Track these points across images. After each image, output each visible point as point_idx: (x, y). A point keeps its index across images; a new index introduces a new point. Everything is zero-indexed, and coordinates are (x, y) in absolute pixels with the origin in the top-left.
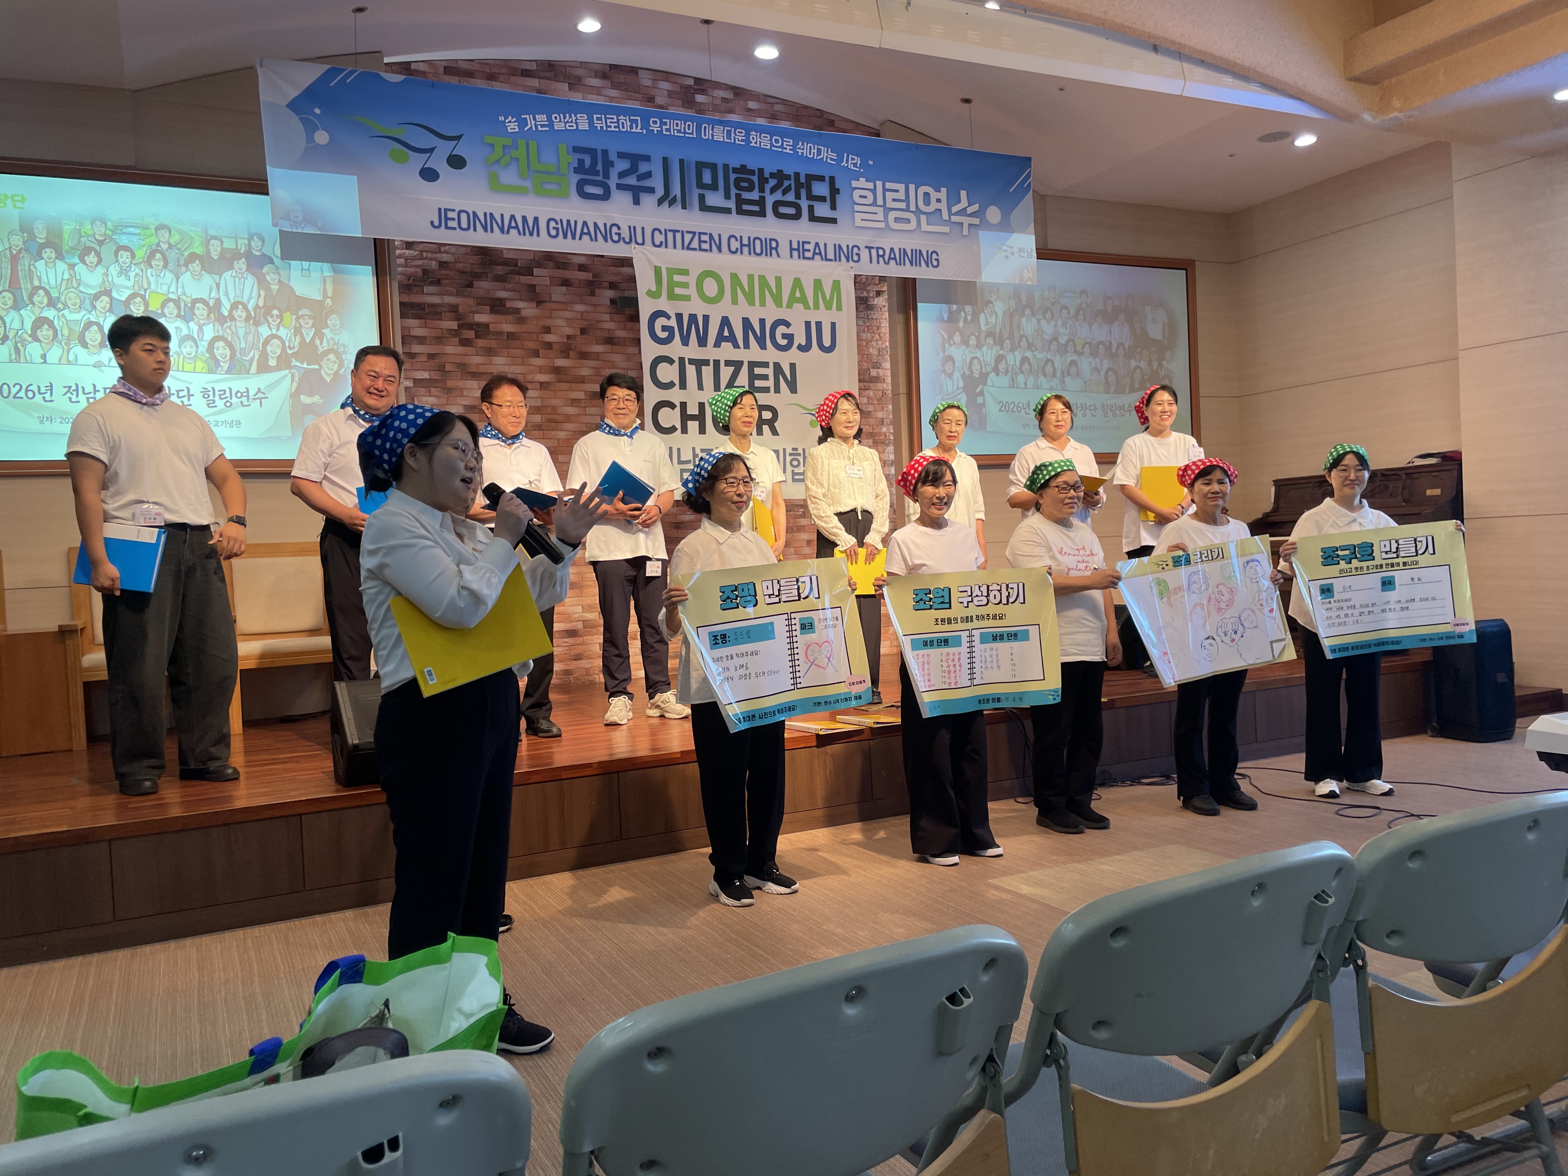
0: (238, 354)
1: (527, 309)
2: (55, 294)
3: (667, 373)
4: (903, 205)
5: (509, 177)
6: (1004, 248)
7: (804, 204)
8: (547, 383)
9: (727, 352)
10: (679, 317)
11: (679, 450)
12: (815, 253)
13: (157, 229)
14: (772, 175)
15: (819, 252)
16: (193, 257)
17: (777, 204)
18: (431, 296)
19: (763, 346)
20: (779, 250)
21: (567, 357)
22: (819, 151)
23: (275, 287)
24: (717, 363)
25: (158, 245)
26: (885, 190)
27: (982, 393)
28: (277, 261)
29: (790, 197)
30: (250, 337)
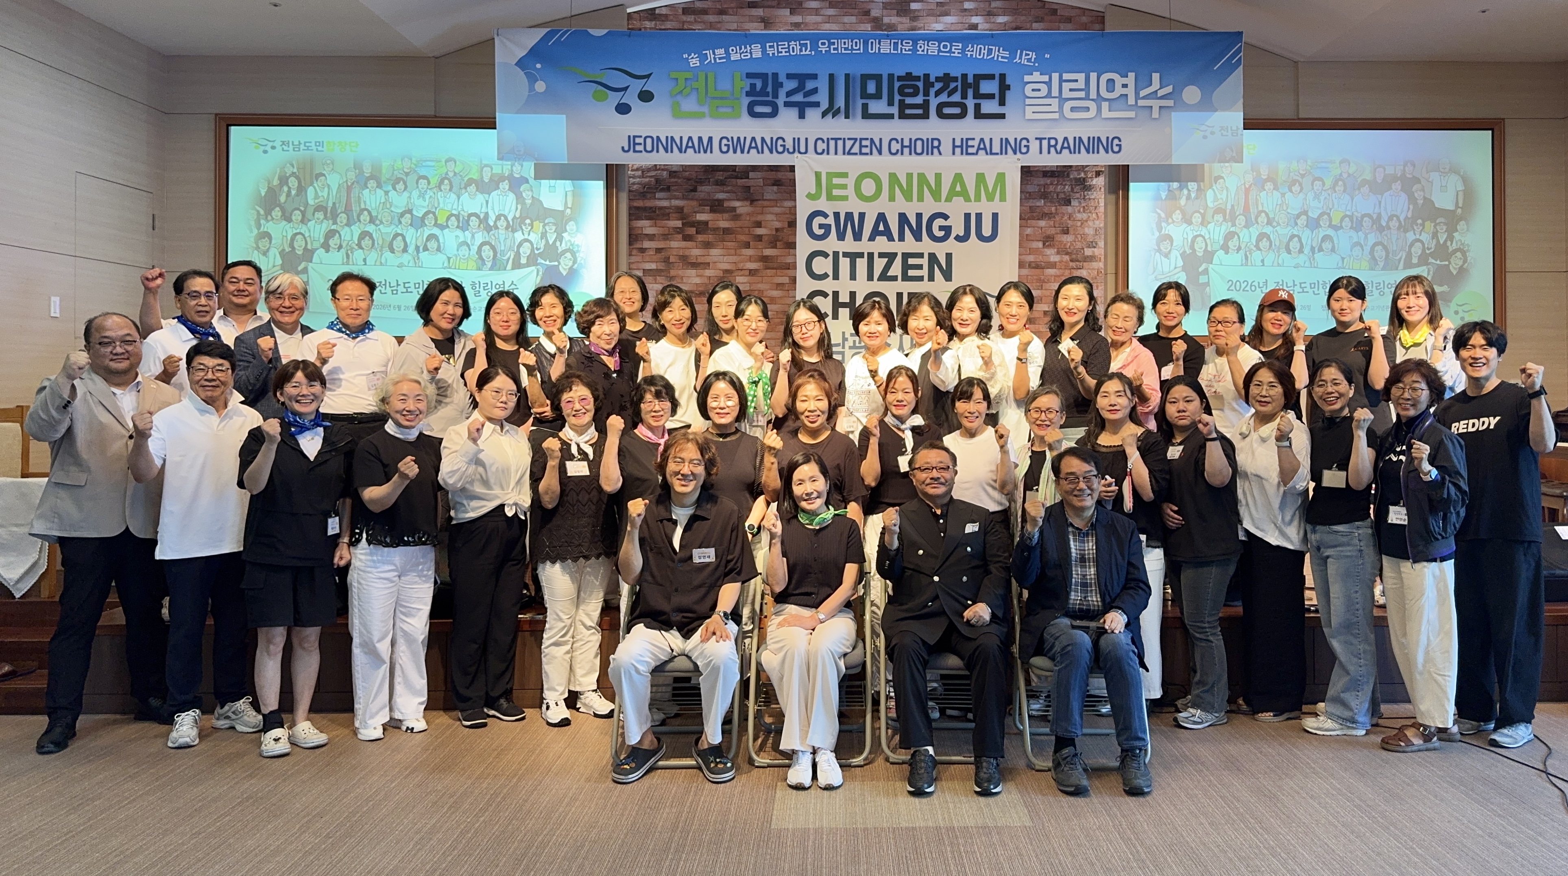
0: (498, 255)
1: (742, 207)
2: (374, 214)
3: (822, 265)
4: (1082, 94)
5: (689, 104)
6: (1203, 128)
7: (970, 103)
8: (756, 270)
9: (881, 244)
10: (837, 215)
12: (979, 149)
13: (446, 162)
14: (938, 79)
15: (984, 147)
16: (471, 182)
17: (940, 107)
18: (662, 202)
19: (918, 237)
20: (941, 148)
21: (775, 247)
22: (990, 51)
23: (529, 202)
24: (871, 256)
25: (447, 174)
26: (1061, 81)
27: (1206, 272)
28: (532, 181)
29: (956, 98)
30: (508, 242)
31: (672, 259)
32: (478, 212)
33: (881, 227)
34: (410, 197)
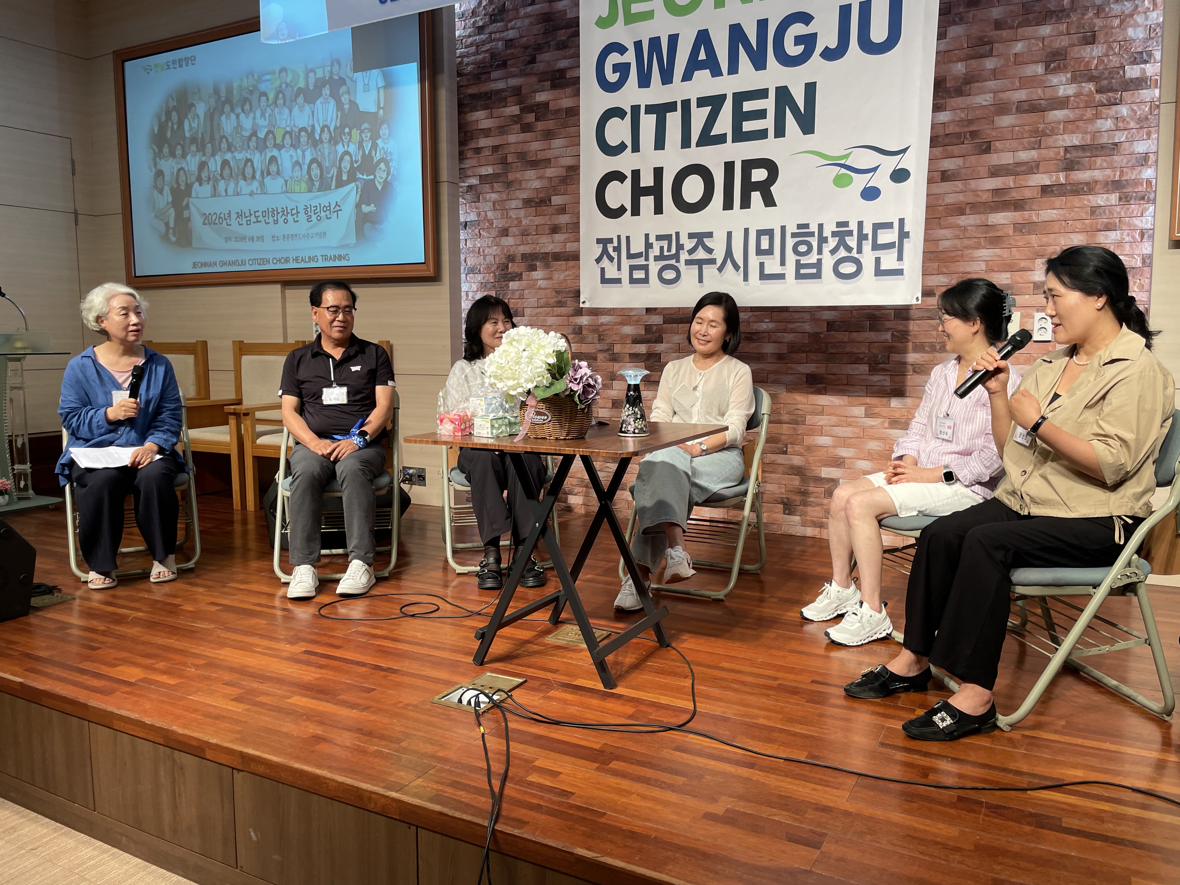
0: (324, 173)
2: (230, 140)
3: (616, 131)
9: (702, 84)
10: (639, 46)
11: (628, 238)
13: (280, 72)
19: (759, 63)
23: (347, 107)
24: (686, 104)
25: (281, 86)
30: (332, 156)
31: (510, 159)
33: (703, 54)
34: (254, 118)
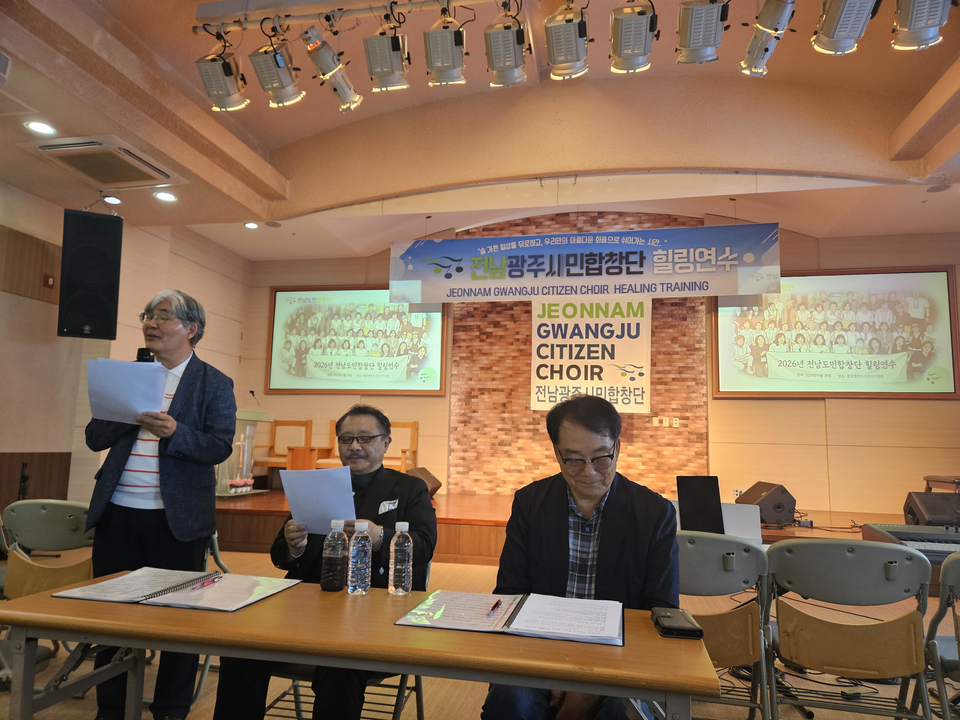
0: (391, 350)
1: (510, 325)
3: (545, 351)
4: (685, 260)
5: (480, 273)
6: (756, 275)
7: (624, 267)
8: (516, 357)
9: (577, 340)
10: (553, 325)
11: (549, 387)
12: (629, 290)
13: (370, 305)
14: (607, 255)
15: (632, 289)
16: (380, 315)
17: (608, 269)
18: (470, 322)
19: (596, 336)
20: (608, 290)
21: (526, 344)
22: (634, 240)
23: (405, 324)
24: (571, 346)
26: (674, 253)
27: (765, 356)
28: (407, 314)
29: (617, 264)
30: (395, 343)
31: (474, 351)
32: (382, 329)
33: (576, 331)
34: (352, 323)
